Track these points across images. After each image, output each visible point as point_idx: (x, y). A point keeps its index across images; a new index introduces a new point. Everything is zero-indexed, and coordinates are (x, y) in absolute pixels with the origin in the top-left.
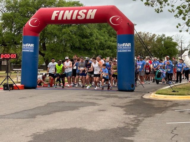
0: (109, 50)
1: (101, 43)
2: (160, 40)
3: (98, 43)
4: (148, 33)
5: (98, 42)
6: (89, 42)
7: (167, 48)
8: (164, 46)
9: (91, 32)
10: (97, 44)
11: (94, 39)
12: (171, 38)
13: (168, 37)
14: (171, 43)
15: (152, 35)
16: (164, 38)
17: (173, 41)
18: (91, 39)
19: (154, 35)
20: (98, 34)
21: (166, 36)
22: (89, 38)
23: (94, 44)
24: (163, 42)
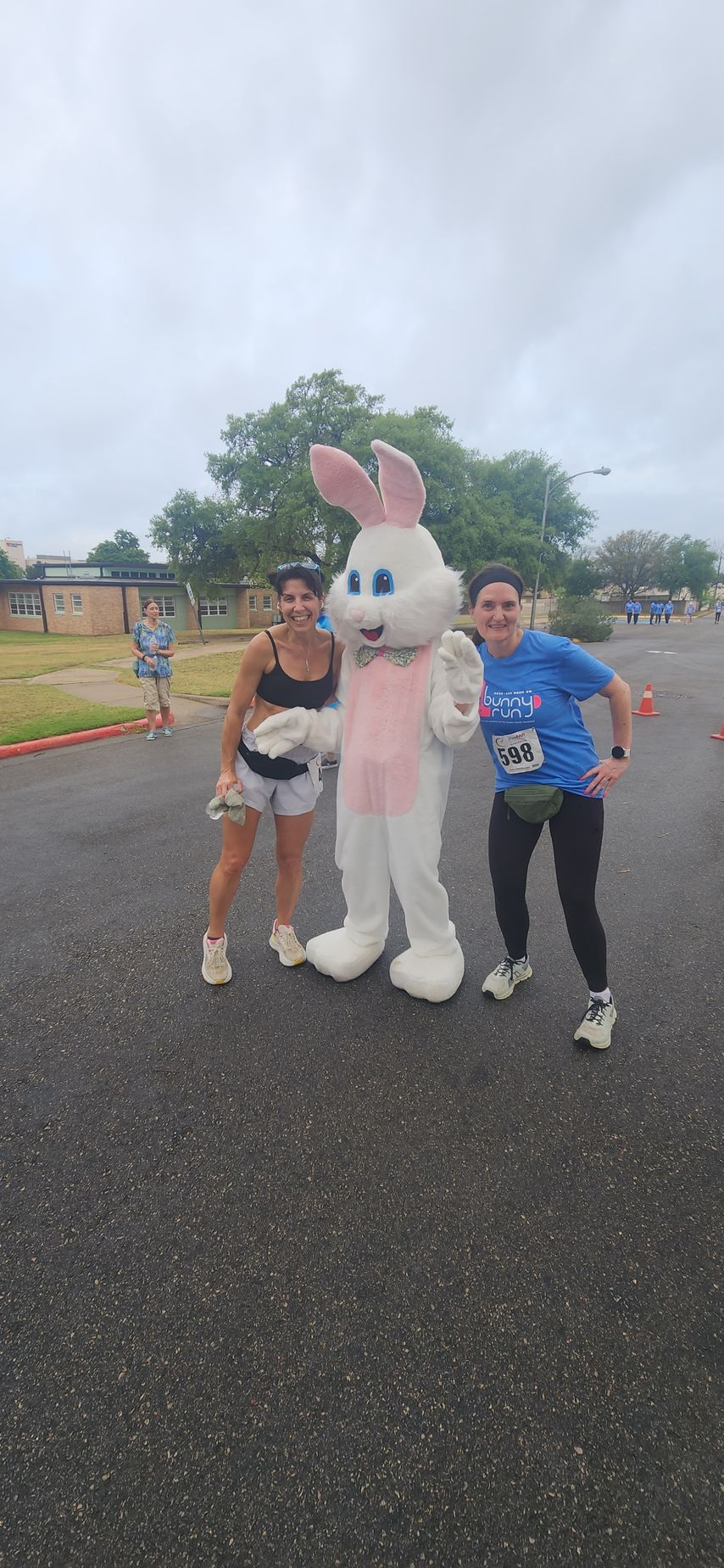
0: (509, 559)
1: (486, 537)
2: (677, 547)
3: (475, 536)
4: (650, 532)
5: (473, 532)
6: (446, 533)
7: (690, 566)
8: (685, 563)
9: (459, 503)
10: (470, 540)
11: (464, 524)
12: (703, 543)
13: (696, 541)
14: (702, 554)
15: (659, 535)
16: (687, 542)
17: (708, 549)
18: (453, 524)
19: (664, 537)
20: (477, 508)
21: (693, 539)
22: (448, 522)
23: (461, 541)
24: (683, 554)
